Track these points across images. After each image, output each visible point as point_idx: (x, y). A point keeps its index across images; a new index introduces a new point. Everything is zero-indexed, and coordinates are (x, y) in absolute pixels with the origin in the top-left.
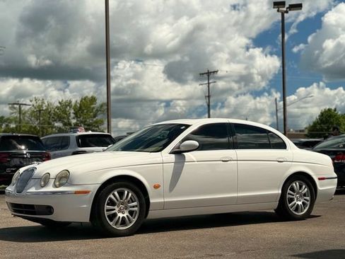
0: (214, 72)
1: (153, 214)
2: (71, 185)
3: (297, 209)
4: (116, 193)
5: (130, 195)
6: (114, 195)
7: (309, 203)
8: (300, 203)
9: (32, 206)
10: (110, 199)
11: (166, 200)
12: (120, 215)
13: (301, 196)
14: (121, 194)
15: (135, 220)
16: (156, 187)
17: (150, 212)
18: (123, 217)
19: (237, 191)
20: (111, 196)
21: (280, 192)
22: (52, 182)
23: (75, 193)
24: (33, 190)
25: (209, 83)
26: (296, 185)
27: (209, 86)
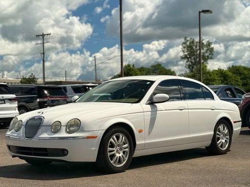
0: (48, 34)
1: (137, 153)
2: (83, 131)
3: (221, 146)
4: (114, 137)
5: (124, 138)
6: (113, 139)
7: (228, 140)
8: (224, 141)
9: (45, 149)
10: (111, 143)
11: (146, 142)
12: (118, 155)
13: (224, 136)
14: (118, 138)
15: (127, 159)
16: (140, 131)
17: (135, 152)
18: (120, 157)
19: (189, 133)
20: (112, 140)
21: (213, 133)
22: (64, 128)
23: (87, 138)
24: (45, 135)
25: (43, 43)
26: (221, 127)
27: (43, 46)
